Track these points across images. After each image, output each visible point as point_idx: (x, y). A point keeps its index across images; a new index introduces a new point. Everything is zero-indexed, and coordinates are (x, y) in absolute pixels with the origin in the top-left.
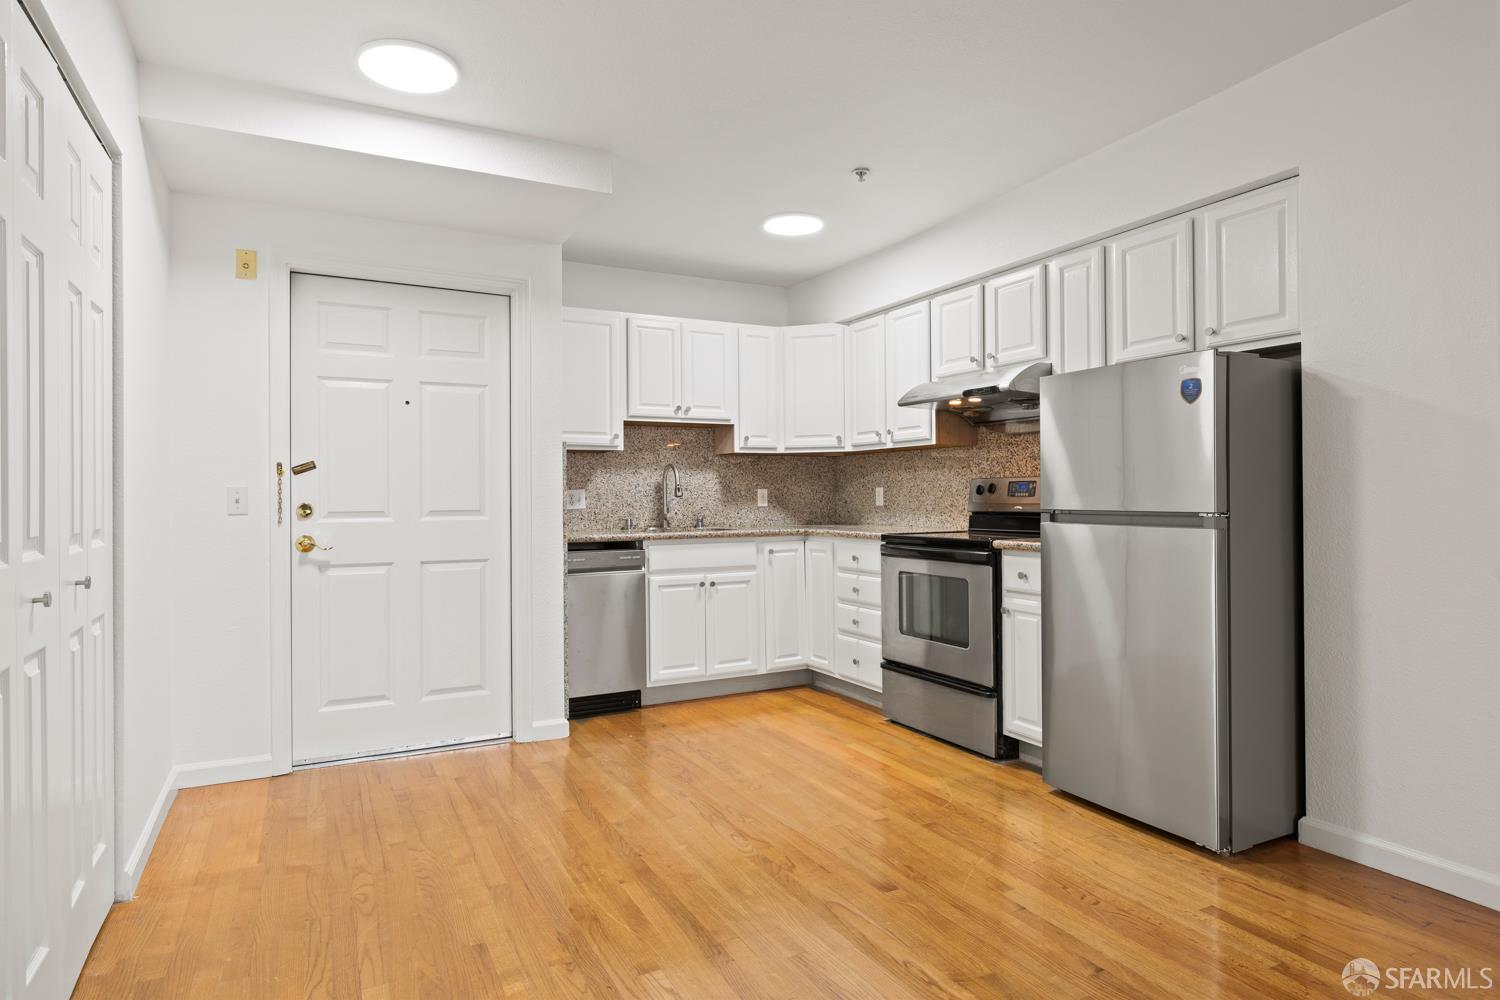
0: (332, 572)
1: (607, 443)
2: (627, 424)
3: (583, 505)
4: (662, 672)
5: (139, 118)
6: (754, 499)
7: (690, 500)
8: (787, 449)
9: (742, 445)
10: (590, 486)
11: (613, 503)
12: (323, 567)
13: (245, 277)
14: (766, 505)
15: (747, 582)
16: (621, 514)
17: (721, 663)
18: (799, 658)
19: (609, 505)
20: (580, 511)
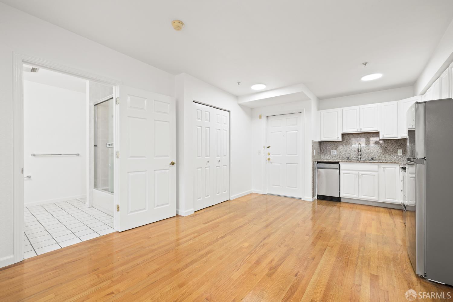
0: (273, 164)
1: (336, 139)
2: (342, 134)
3: (336, 154)
4: (344, 194)
5: (238, 104)
6: (396, 152)
7: (370, 153)
8: (401, 137)
9: (382, 137)
10: (338, 149)
11: (344, 153)
12: (271, 163)
13: (260, 119)
14: (402, 154)
15: (374, 175)
16: (347, 156)
17: (364, 196)
18: (397, 200)
19: (343, 154)
20: (335, 155)
